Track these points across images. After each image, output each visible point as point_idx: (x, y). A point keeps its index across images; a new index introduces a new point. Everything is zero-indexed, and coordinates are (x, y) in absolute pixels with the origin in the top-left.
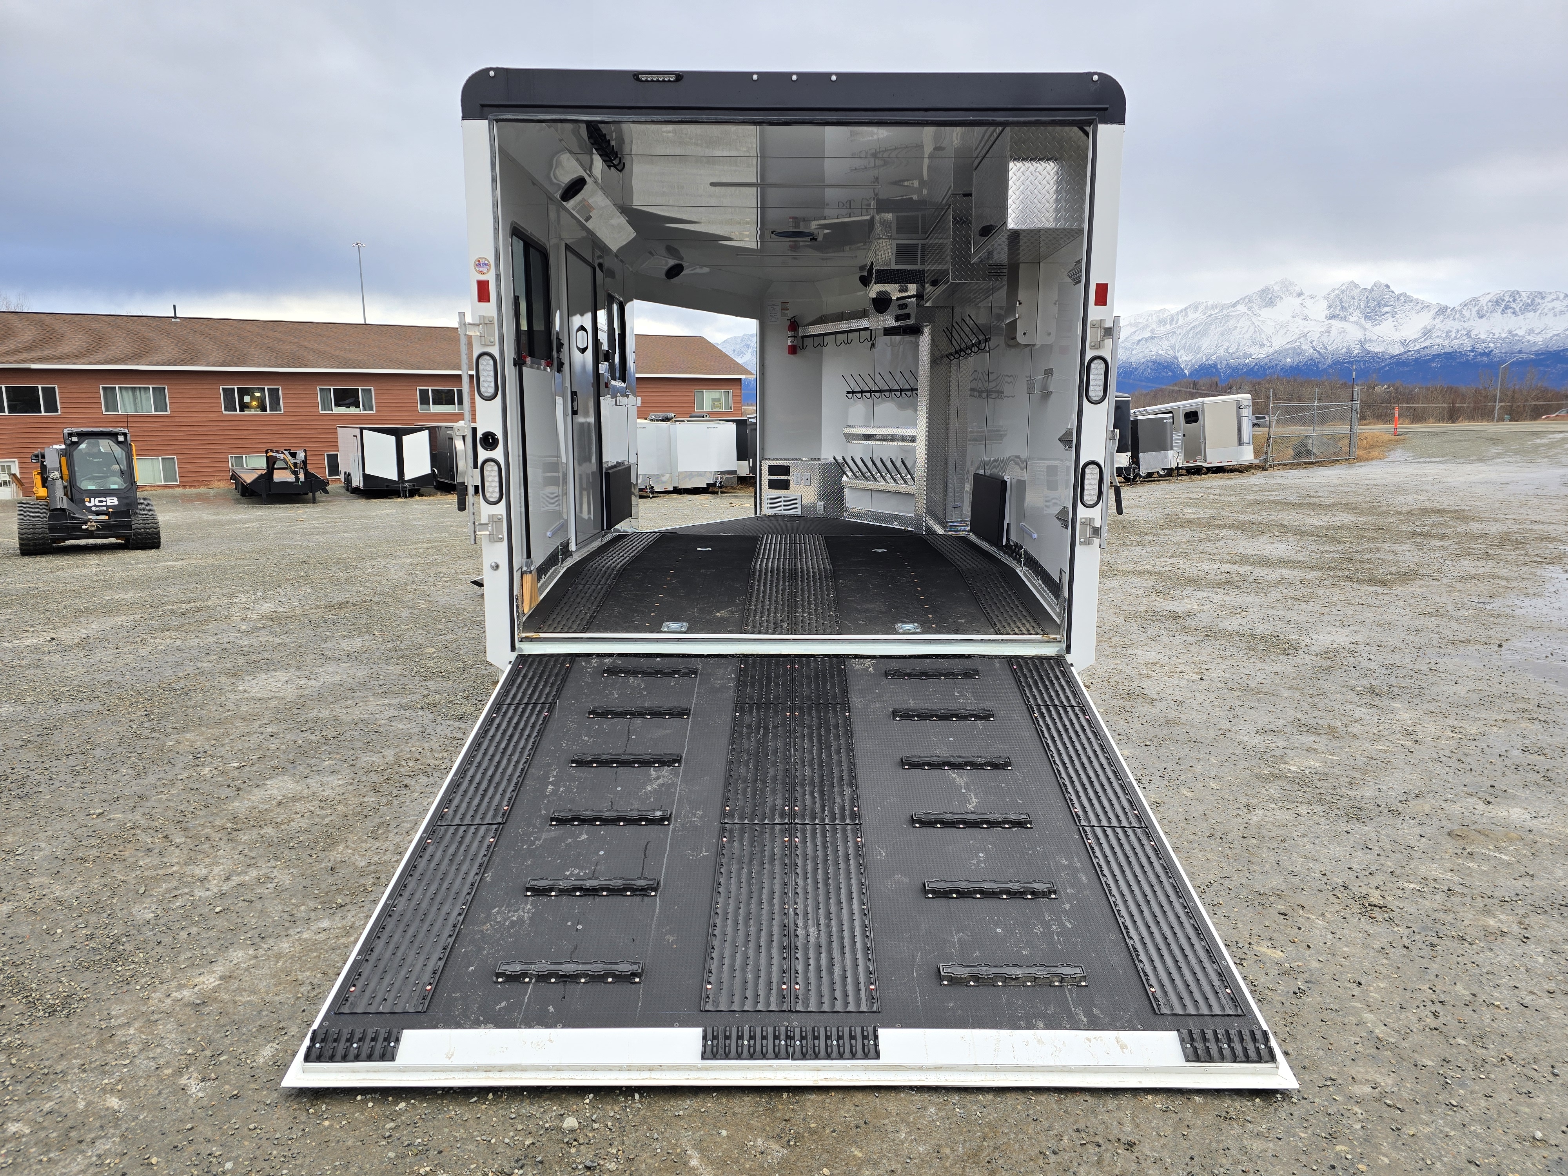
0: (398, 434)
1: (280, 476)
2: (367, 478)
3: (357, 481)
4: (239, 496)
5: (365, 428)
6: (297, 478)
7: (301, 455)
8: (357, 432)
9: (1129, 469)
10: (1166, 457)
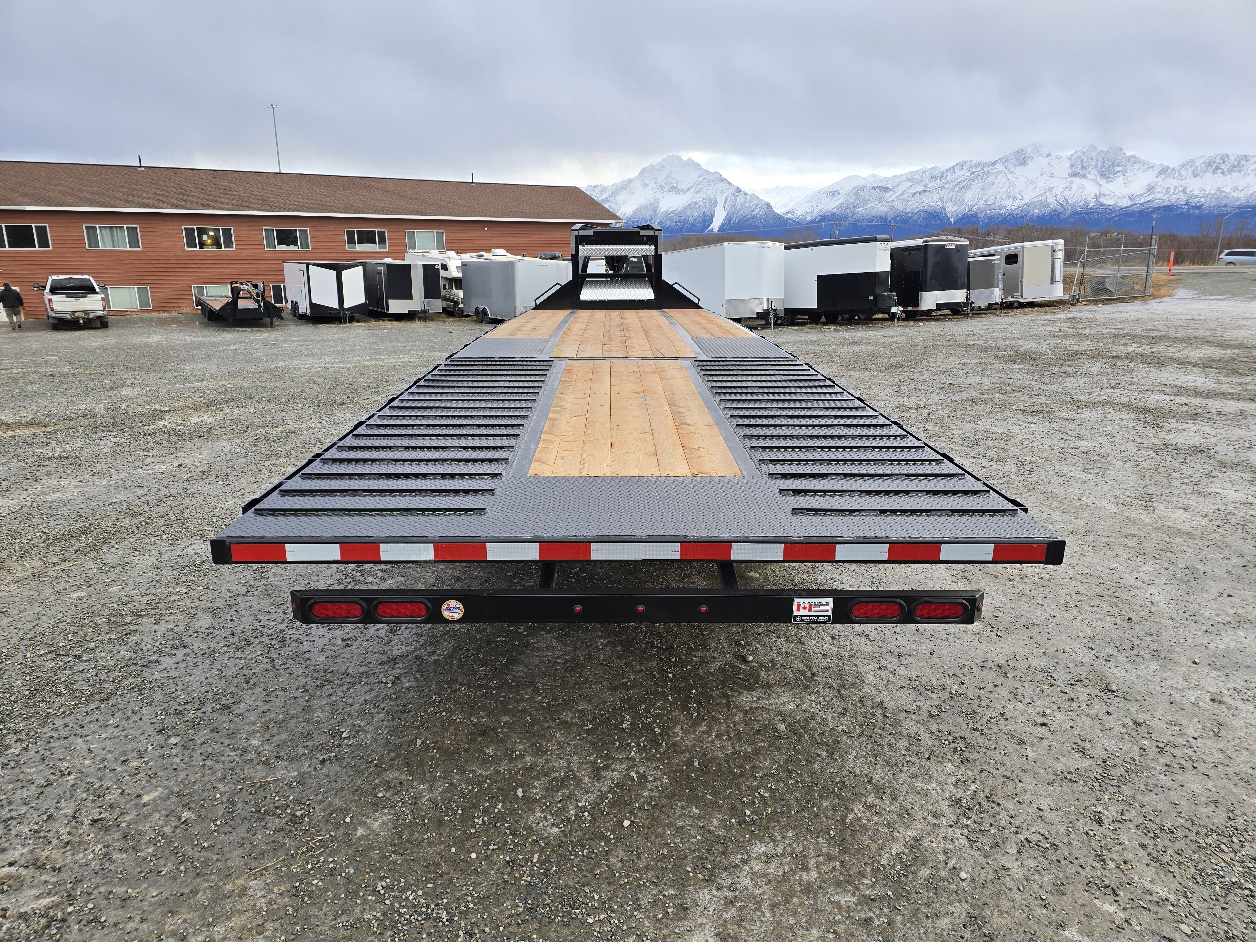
0: (338, 269)
2: (313, 306)
3: (304, 308)
5: (310, 264)
6: (260, 306)
7: (261, 285)
8: (304, 267)
9: (968, 303)
10: (993, 293)
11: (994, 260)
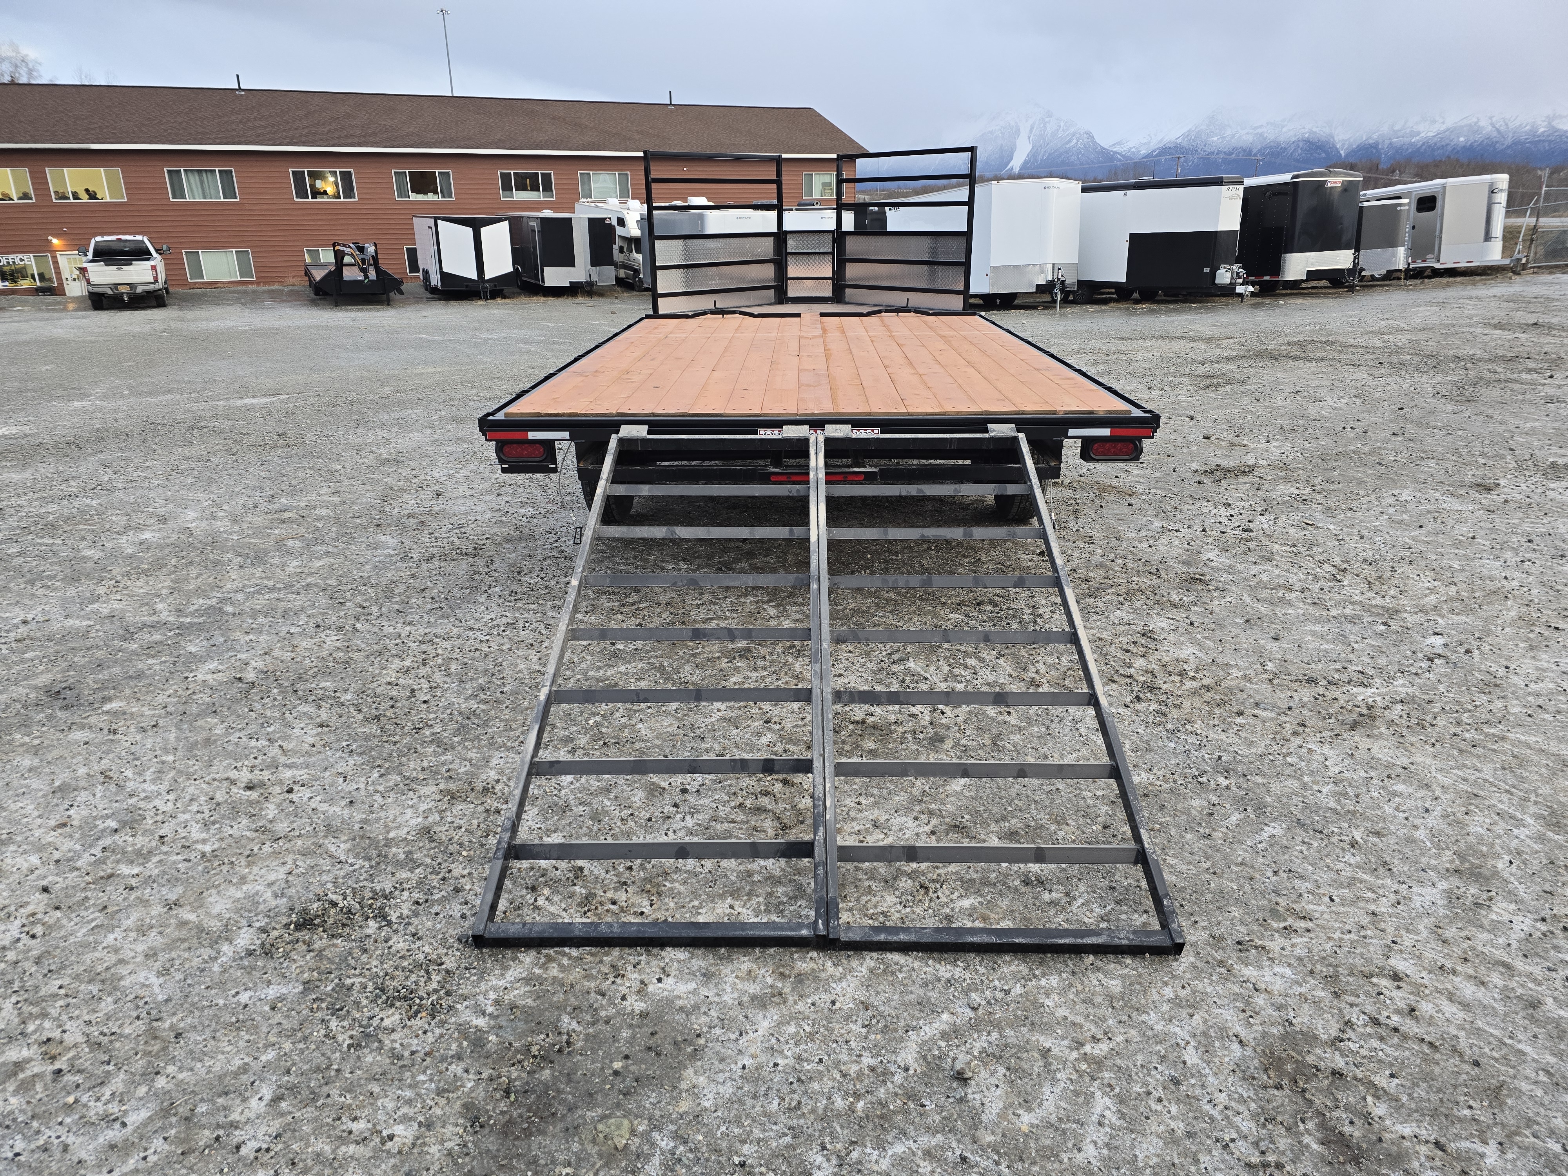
0: (476, 225)
1: (351, 274)
2: (445, 276)
3: (435, 280)
6: (366, 276)
7: (371, 249)
8: (431, 222)
9: (1356, 270)
10: (1394, 255)
11: (1400, 205)
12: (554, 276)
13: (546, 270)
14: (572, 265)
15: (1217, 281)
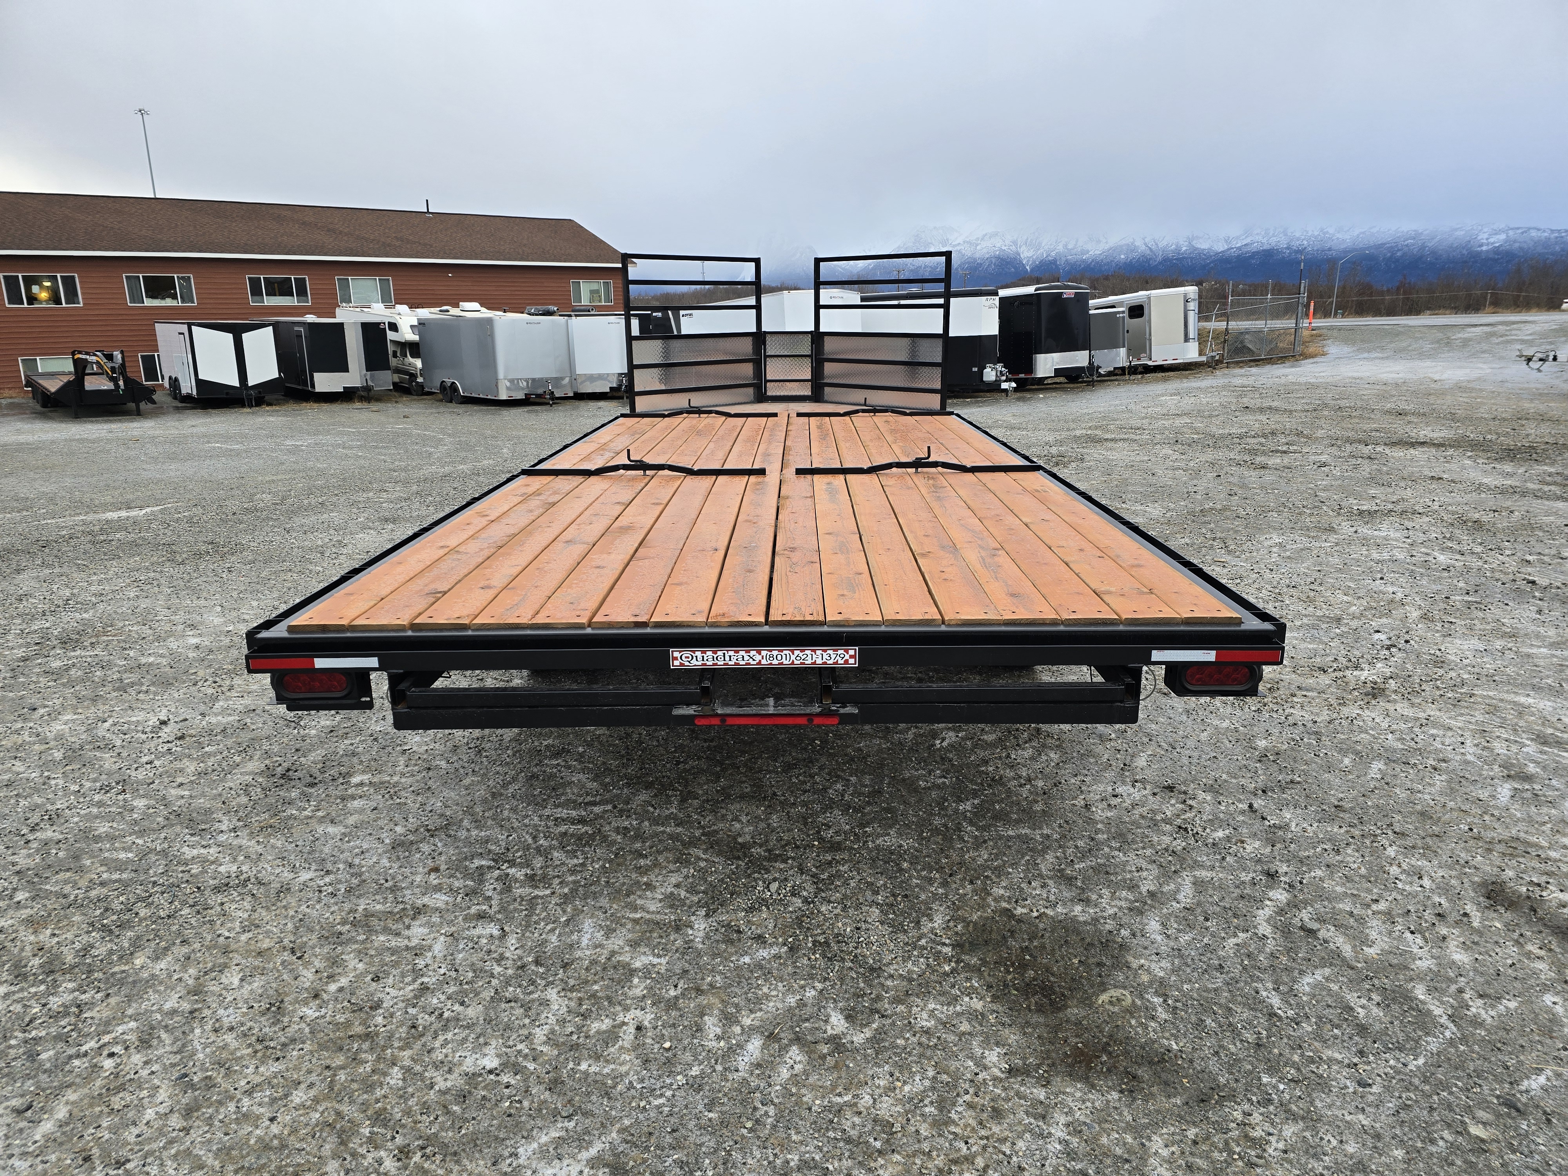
0: (237, 331)
1: (93, 383)
2: (200, 383)
3: (188, 387)
4: (38, 407)
5: (194, 324)
6: (117, 386)
7: (118, 355)
8: (184, 328)
9: (1092, 368)
10: (1118, 355)
11: (1119, 312)
12: (324, 382)
13: (317, 376)
14: (346, 369)
15: (985, 379)
